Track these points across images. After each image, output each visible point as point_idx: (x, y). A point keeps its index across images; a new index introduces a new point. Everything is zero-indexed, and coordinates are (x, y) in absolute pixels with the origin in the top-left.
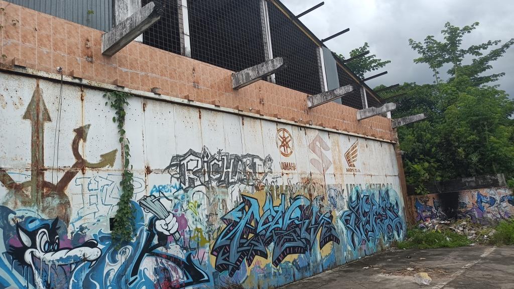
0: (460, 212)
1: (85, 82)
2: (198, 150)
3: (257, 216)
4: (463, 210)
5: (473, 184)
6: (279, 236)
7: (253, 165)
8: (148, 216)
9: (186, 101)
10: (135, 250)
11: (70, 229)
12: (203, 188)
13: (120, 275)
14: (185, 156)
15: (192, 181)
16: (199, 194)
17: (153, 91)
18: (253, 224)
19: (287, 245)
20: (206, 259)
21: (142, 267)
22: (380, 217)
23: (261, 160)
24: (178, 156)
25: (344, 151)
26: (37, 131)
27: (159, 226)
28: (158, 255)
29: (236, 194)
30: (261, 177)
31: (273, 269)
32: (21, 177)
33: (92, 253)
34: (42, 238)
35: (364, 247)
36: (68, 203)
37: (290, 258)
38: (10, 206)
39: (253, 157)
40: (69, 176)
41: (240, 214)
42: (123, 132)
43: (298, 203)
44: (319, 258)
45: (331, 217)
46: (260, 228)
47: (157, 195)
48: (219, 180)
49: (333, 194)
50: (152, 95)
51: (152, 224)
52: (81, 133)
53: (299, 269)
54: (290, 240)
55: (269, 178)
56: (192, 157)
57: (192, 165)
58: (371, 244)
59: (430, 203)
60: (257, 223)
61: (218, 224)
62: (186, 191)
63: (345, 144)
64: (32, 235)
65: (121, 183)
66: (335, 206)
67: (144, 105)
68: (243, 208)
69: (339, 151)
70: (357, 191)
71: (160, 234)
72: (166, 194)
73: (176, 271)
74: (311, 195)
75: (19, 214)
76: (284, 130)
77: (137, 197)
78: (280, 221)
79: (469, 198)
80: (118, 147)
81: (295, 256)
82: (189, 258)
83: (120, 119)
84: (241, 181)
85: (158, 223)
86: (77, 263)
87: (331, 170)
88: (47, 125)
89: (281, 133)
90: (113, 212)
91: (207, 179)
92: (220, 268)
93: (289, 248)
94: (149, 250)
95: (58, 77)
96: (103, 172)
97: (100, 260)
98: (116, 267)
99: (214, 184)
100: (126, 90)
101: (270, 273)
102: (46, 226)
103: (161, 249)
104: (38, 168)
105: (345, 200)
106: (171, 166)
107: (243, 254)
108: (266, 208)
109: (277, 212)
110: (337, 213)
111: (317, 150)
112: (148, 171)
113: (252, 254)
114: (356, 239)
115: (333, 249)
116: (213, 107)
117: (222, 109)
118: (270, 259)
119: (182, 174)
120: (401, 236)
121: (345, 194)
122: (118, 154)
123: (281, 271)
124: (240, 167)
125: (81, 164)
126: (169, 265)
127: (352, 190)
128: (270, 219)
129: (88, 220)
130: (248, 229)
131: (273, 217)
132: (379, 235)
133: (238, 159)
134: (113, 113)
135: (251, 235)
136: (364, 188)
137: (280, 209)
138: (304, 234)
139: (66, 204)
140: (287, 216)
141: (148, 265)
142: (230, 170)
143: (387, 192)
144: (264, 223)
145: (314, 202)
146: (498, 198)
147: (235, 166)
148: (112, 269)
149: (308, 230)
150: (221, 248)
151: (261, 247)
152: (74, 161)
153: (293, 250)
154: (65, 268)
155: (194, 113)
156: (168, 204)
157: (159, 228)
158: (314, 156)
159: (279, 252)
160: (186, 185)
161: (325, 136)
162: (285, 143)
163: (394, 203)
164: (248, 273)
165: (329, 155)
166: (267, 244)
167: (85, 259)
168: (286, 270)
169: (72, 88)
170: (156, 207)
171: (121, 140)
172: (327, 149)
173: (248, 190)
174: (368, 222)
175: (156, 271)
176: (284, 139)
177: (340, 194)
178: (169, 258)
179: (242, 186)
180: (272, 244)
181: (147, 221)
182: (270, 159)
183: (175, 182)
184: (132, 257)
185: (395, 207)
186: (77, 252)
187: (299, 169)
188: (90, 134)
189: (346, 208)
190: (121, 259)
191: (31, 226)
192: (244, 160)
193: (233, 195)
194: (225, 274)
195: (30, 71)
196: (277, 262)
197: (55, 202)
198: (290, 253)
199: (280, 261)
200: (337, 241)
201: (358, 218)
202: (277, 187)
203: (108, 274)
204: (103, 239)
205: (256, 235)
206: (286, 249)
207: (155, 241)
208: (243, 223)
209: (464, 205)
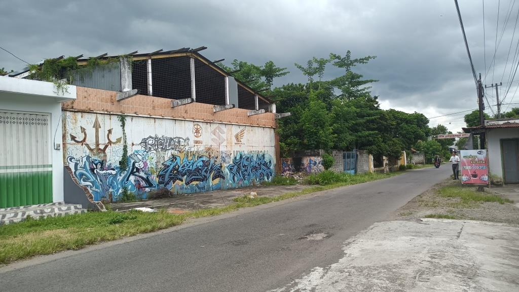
0: (301, 168)
1: (111, 113)
2: (153, 136)
3: (179, 164)
4: (303, 167)
5: (309, 154)
6: (189, 173)
7: (179, 142)
8: (133, 161)
9: (149, 116)
10: (128, 173)
11: (107, 164)
12: (155, 151)
13: (122, 181)
14: (148, 139)
15: (150, 148)
16: (153, 154)
17: (135, 113)
18: (177, 167)
19: (193, 177)
20: (155, 179)
21: (130, 179)
22: (255, 168)
23: (183, 139)
24: (145, 139)
25: (234, 133)
26: (97, 132)
27: (137, 165)
28: (136, 175)
29: (169, 154)
30: (182, 147)
31: (185, 186)
32: (93, 147)
33: (114, 172)
34: (99, 166)
35: (241, 182)
36: (106, 155)
37: (194, 183)
38: (90, 156)
39: (179, 138)
40: (106, 147)
41: (171, 163)
42: (124, 130)
43: (202, 159)
44: (211, 184)
45: (221, 167)
46: (180, 169)
47: (136, 153)
48: (162, 148)
49: (224, 155)
50: (135, 115)
51: (134, 164)
52: (110, 131)
53: (199, 188)
54: (195, 175)
55: (187, 148)
56: (150, 139)
57: (150, 142)
58: (246, 182)
59: (289, 163)
60: (179, 166)
61: (160, 166)
62: (147, 152)
63: (236, 130)
64: (96, 165)
65: (123, 149)
66: (224, 161)
67: (132, 119)
68: (173, 160)
69: (231, 134)
70: (241, 155)
71: (137, 168)
72: (140, 153)
73: (142, 181)
74: (210, 156)
75: (93, 158)
76: (198, 125)
77: (129, 154)
78: (191, 167)
79: (306, 161)
80: (123, 136)
81: (198, 182)
82: (147, 178)
83: (123, 125)
84: (173, 149)
85: (136, 164)
86: (109, 175)
87: (225, 143)
88: (100, 129)
89: (196, 127)
90: (120, 159)
91: (157, 148)
92: (160, 183)
93: (195, 179)
94: (132, 173)
95: (103, 112)
96: (117, 145)
97: (116, 175)
98: (121, 178)
99: (160, 150)
100: (125, 114)
101: (183, 188)
102: (100, 162)
103: (137, 173)
104: (97, 144)
105: (231, 159)
106: (142, 142)
107: (171, 179)
108: (184, 160)
109: (189, 163)
110: (225, 165)
111: (217, 134)
112: (133, 144)
113: (175, 179)
114: (236, 178)
115: (220, 181)
116: (161, 117)
117: (165, 118)
118: (184, 182)
119: (146, 146)
120: (270, 179)
121: (232, 155)
122: (122, 139)
123: (189, 188)
124: (172, 143)
125: (110, 142)
126: (140, 179)
127: (237, 154)
128: (186, 165)
129: (112, 161)
130: (174, 169)
131: (187, 165)
132: (253, 177)
133: (171, 139)
134: (120, 123)
135: (175, 172)
136: (246, 153)
137: (192, 161)
138: (203, 173)
139: (105, 156)
140: (195, 165)
141: (132, 178)
142: (167, 144)
143: (263, 156)
144: (183, 167)
145: (211, 159)
146: (317, 162)
147: (170, 143)
148: (120, 178)
149: (206, 171)
150: (161, 175)
151: (180, 177)
152: (108, 141)
153: (197, 180)
154: (106, 175)
155: (153, 120)
156: (140, 157)
157: (136, 166)
158: (214, 137)
159: (189, 179)
160: (148, 150)
161: (223, 127)
162: (197, 131)
163: (268, 161)
164: (173, 187)
165: (224, 136)
166: (183, 176)
167: (111, 174)
168: (192, 188)
169: (107, 115)
170: (135, 158)
171: (124, 133)
172: (224, 133)
173: (176, 153)
174: (246, 170)
175: (135, 181)
176: (197, 129)
177: (229, 156)
178: (140, 177)
179: (173, 151)
180: (186, 176)
181: (132, 162)
182: (188, 139)
183: (143, 149)
184: (126, 175)
185: (268, 164)
186: (109, 171)
187: (204, 144)
188: (113, 132)
189: (231, 163)
190: (123, 175)
191: (96, 162)
192: (175, 140)
193: (168, 155)
194: (162, 186)
195: (95, 112)
196: (187, 184)
197: (102, 155)
198: (195, 181)
199: (189, 184)
200: (224, 178)
201: (239, 168)
202: (191, 152)
203: (118, 180)
204: (117, 168)
205: (178, 172)
206: (193, 179)
207: (135, 170)
208: (172, 166)
209: (303, 165)
